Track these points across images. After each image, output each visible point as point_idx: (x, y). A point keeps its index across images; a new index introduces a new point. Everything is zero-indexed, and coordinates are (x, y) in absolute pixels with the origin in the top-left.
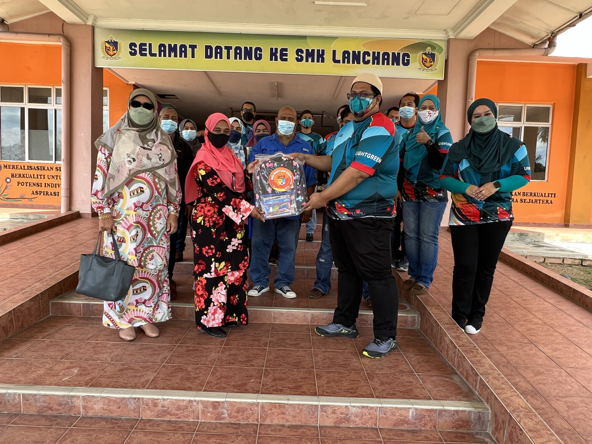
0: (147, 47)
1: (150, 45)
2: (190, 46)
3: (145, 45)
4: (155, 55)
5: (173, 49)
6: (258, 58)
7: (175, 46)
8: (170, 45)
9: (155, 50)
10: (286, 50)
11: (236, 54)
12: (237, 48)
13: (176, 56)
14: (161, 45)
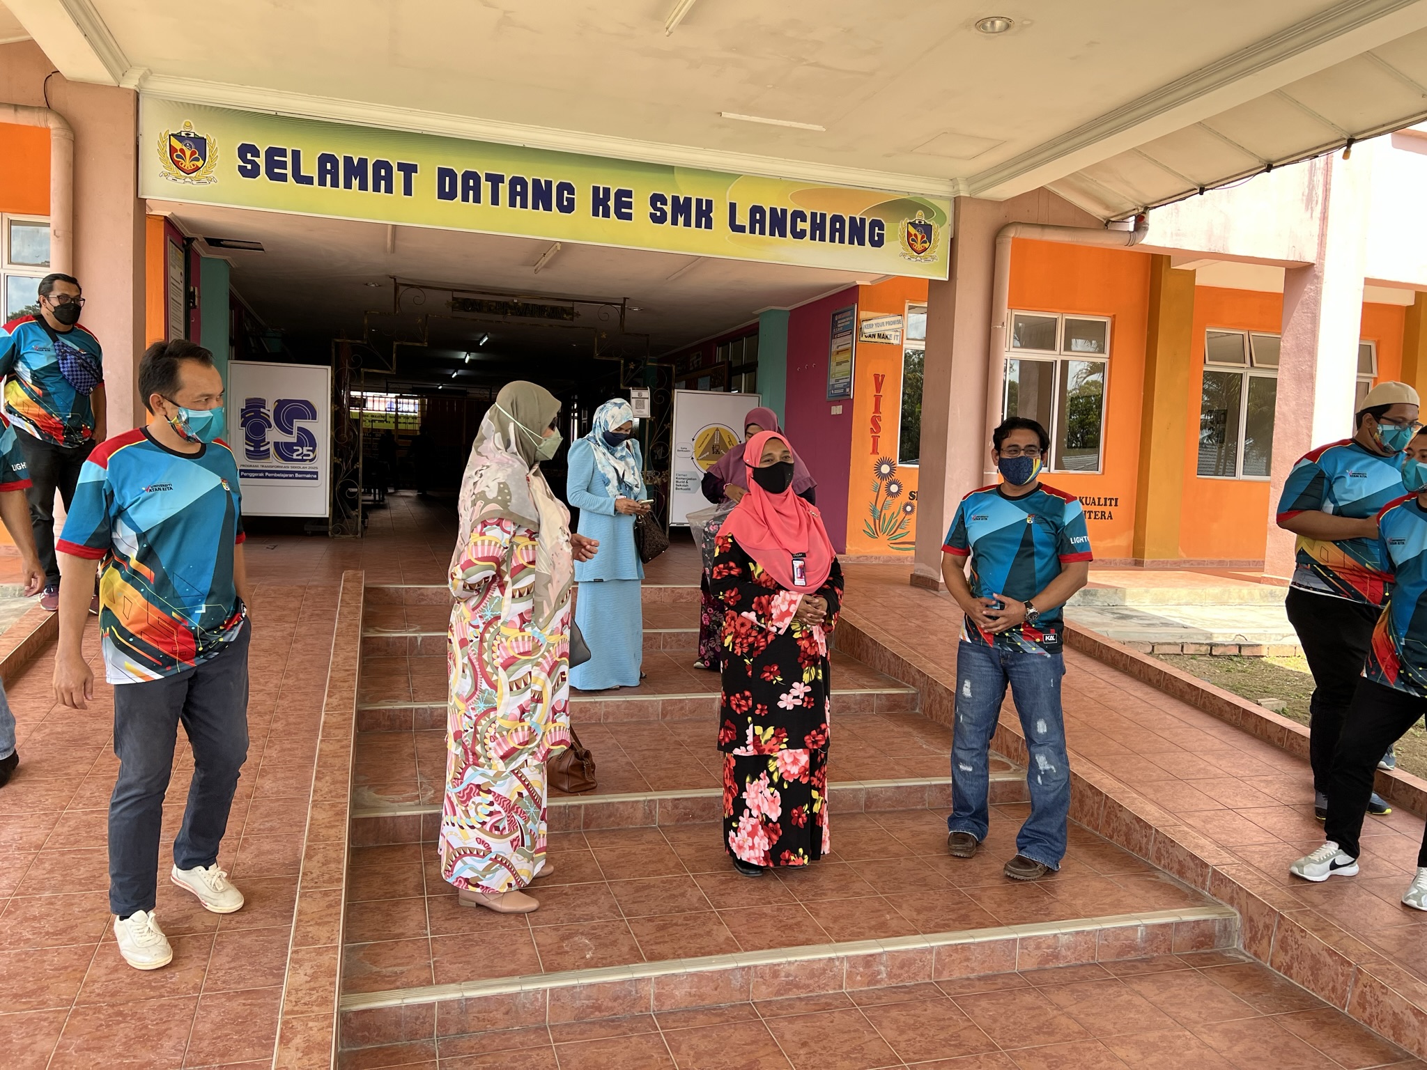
0: (289, 159)
1: (296, 154)
2: (401, 167)
3: (283, 152)
4: (309, 181)
5: (356, 170)
6: (568, 208)
7: (363, 162)
8: (348, 160)
9: (310, 167)
10: (629, 194)
11: (513, 195)
12: (515, 181)
13: (363, 187)
14: (324, 159)
